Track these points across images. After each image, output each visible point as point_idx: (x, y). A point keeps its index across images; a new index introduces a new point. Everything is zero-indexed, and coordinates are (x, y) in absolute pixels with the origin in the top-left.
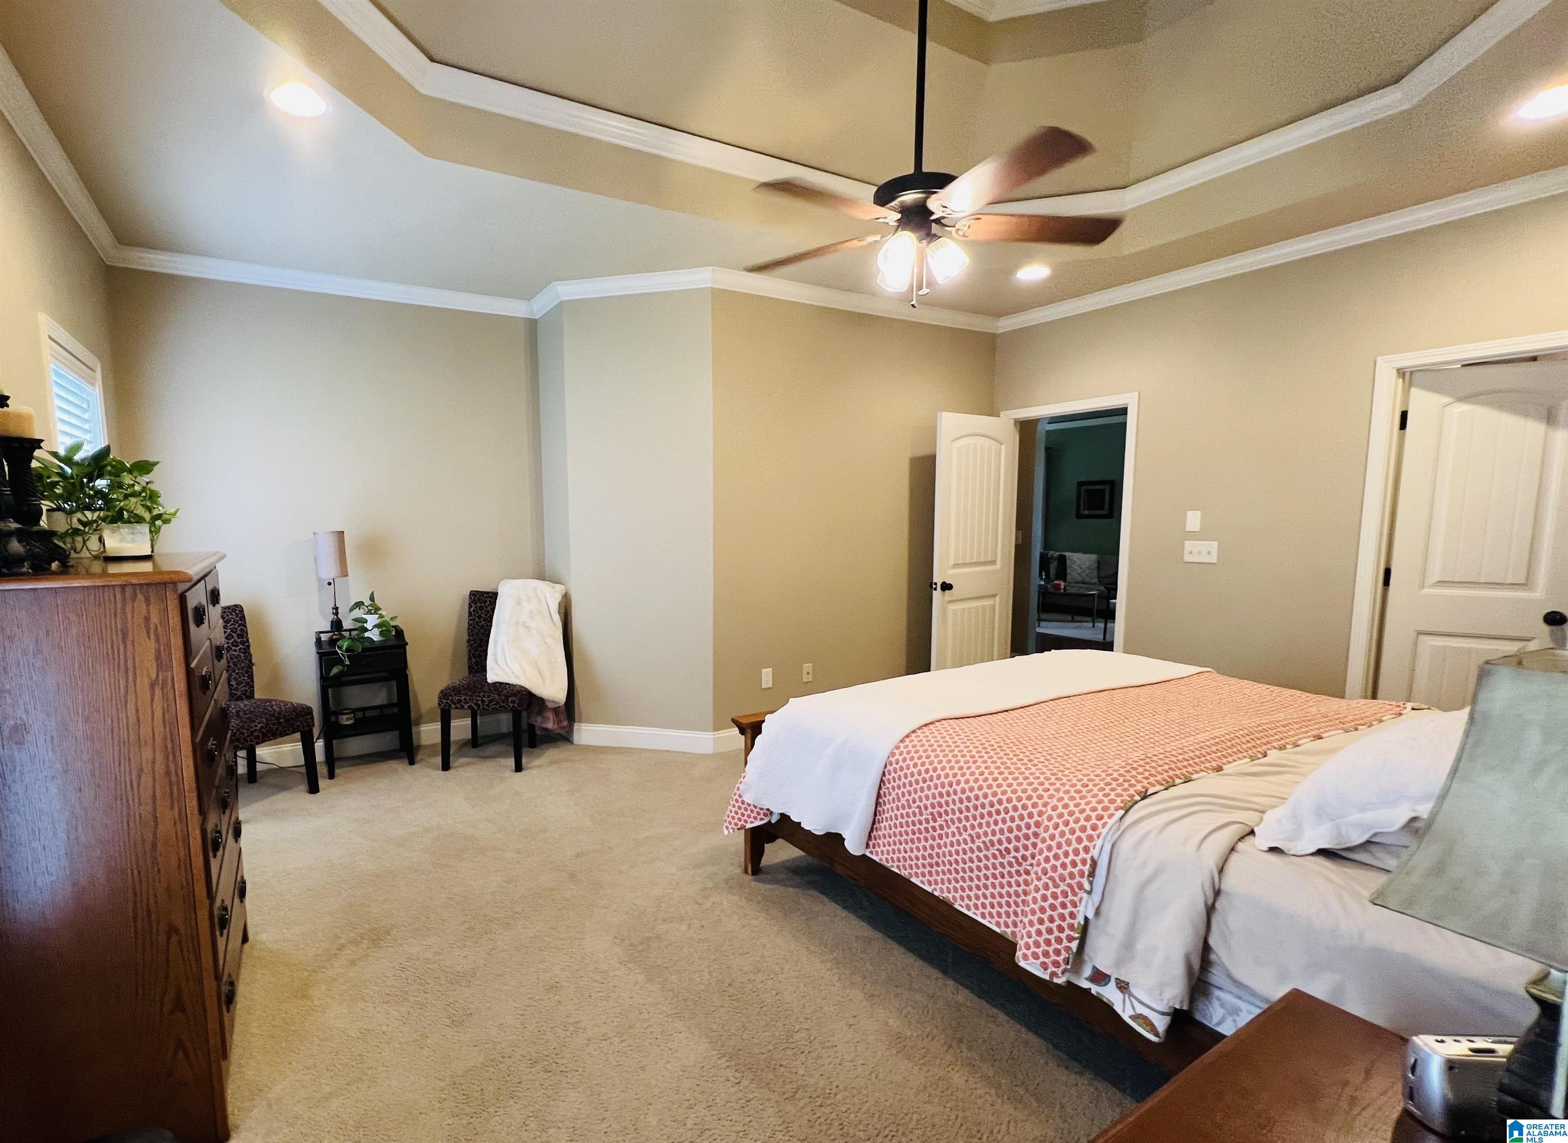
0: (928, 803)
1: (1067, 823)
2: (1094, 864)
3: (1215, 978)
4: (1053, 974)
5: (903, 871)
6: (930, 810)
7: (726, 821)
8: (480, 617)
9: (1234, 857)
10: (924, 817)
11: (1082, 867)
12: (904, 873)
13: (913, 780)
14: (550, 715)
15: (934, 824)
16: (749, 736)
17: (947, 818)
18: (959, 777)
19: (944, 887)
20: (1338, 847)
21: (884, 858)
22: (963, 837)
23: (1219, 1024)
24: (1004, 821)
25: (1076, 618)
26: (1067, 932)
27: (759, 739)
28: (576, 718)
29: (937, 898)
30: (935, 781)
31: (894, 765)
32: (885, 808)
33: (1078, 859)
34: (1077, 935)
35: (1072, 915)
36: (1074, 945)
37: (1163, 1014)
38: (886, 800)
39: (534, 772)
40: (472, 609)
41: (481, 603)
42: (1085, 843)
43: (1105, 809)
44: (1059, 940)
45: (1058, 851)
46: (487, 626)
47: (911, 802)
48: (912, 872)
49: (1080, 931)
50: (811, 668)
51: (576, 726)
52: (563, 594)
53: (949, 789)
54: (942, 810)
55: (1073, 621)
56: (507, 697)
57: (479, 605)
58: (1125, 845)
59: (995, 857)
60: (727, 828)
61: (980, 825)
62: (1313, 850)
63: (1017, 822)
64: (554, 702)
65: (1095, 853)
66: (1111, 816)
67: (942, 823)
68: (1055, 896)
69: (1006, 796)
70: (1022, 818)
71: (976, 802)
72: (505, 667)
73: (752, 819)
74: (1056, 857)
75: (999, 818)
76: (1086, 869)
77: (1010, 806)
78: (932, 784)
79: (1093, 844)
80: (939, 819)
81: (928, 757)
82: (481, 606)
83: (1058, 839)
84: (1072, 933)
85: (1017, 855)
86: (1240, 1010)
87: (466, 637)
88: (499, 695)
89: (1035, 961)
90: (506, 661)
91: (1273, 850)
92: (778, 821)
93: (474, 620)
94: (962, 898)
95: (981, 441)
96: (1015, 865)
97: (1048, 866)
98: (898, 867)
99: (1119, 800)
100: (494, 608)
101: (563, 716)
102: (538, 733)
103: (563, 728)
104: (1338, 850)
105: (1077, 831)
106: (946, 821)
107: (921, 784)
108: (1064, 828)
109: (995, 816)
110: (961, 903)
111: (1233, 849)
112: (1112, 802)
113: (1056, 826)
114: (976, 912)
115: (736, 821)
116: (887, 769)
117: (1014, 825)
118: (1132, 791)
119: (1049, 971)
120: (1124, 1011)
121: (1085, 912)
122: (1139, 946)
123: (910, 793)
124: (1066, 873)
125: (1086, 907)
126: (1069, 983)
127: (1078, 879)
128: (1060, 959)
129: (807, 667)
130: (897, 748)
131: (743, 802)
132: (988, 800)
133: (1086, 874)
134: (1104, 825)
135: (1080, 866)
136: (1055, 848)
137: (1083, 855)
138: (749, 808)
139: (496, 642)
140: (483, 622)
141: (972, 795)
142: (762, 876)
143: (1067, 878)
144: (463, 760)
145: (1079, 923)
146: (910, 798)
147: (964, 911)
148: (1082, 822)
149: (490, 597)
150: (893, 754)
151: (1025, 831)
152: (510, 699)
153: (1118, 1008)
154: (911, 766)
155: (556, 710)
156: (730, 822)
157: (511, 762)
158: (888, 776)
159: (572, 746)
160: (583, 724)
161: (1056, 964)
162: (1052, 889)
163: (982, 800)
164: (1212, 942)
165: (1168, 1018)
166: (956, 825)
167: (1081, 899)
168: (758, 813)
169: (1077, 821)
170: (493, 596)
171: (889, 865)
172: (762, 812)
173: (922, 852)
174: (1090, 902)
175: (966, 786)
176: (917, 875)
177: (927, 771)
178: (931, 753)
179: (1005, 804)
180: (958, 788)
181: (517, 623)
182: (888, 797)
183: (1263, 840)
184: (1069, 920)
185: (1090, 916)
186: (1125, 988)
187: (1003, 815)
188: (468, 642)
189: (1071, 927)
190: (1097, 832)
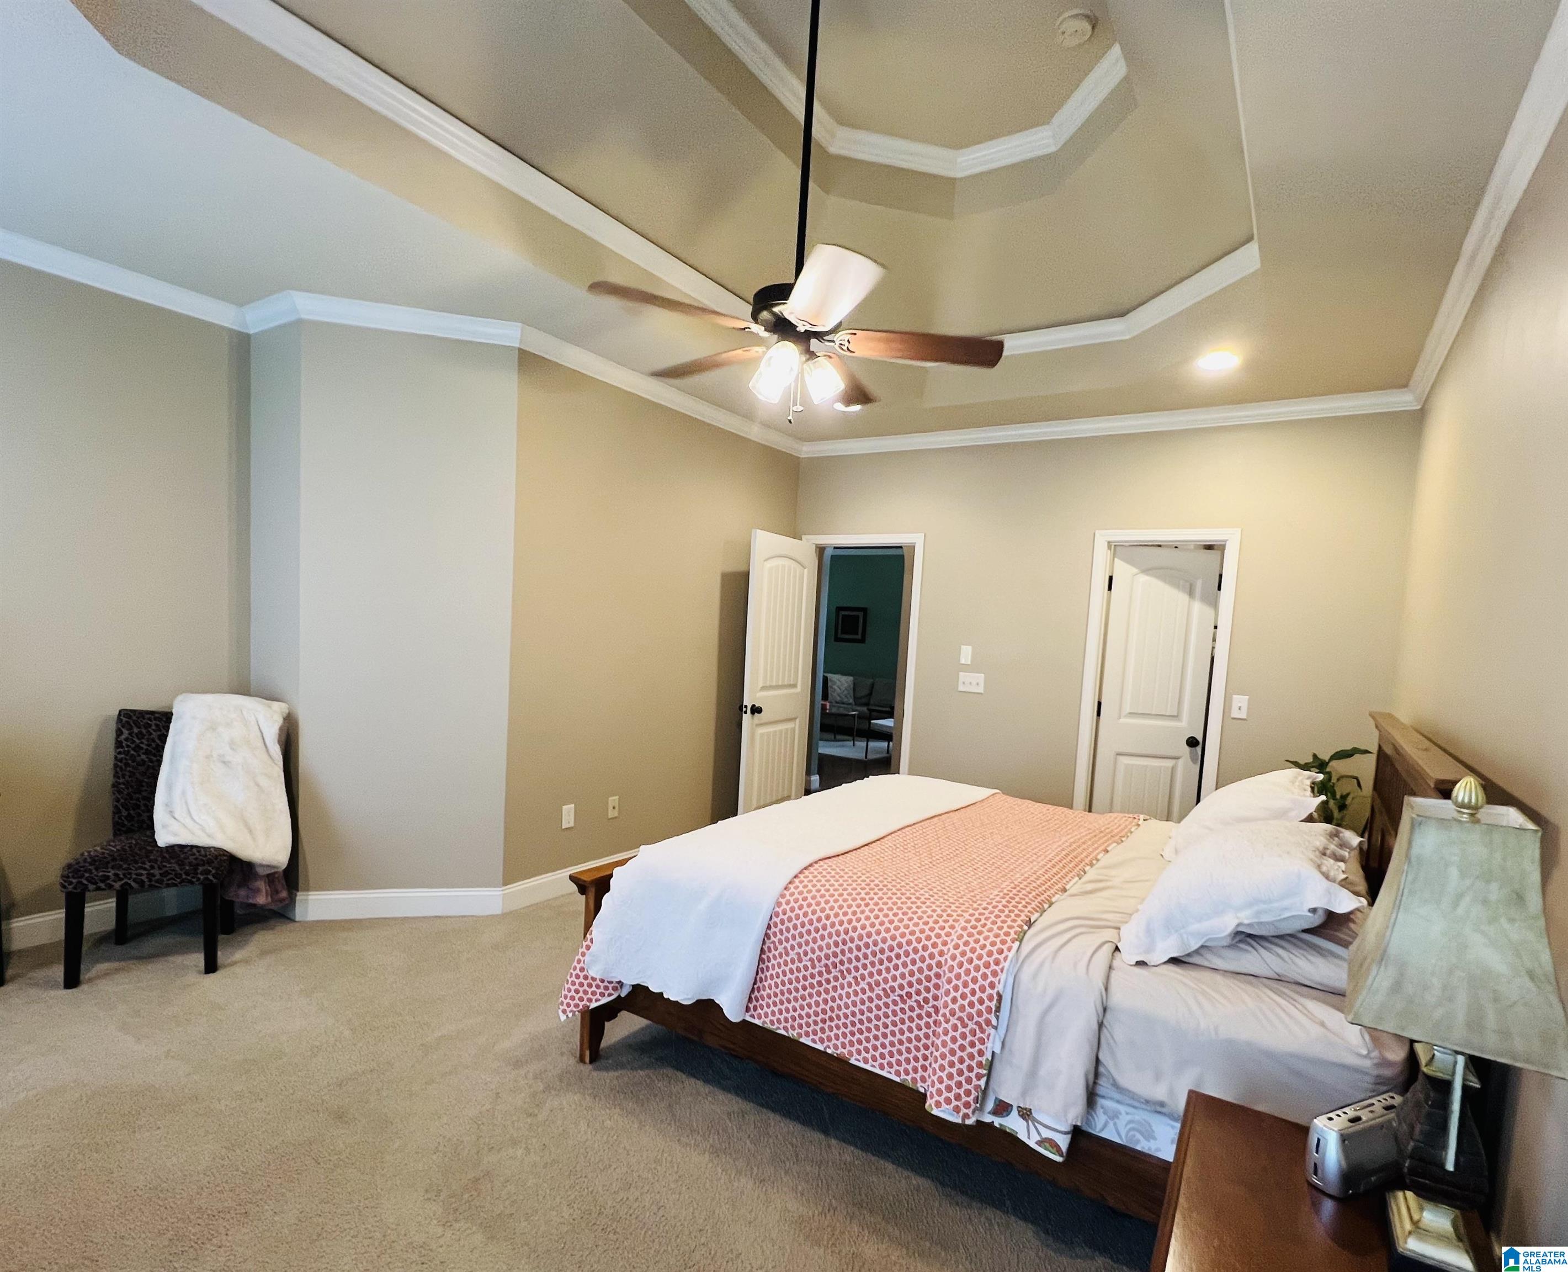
0: (822, 955)
1: (970, 961)
2: (1000, 997)
3: (1101, 1088)
4: (966, 1116)
5: (791, 1031)
6: (824, 961)
7: (562, 1003)
8: (138, 748)
9: (1114, 974)
10: (817, 970)
11: (989, 1004)
12: (793, 1034)
13: (804, 930)
14: (261, 885)
15: (828, 976)
16: (592, 894)
17: (842, 968)
18: (854, 923)
19: (839, 1043)
20: (1181, 955)
21: (768, 1020)
22: (860, 986)
23: (1102, 1130)
24: (905, 965)
25: (838, 737)
26: (976, 1070)
27: (606, 899)
28: (300, 884)
29: (831, 1056)
30: (829, 929)
31: (781, 916)
32: (770, 965)
33: (984, 996)
34: (985, 1072)
35: (981, 1053)
36: (982, 1083)
37: (1066, 1133)
38: (771, 955)
39: (238, 970)
40: (123, 737)
41: (139, 727)
42: (991, 979)
43: (1004, 942)
44: (969, 1081)
45: (965, 990)
46: (151, 761)
47: (802, 955)
48: (802, 1032)
49: (987, 1068)
50: (617, 802)
51: (300, 896)
52: (285, 715)
53: (845, 936)
54: (837, 961)
55: (835, 740)
56: (195, 867)
57: (136, 730)
58: (1025, 976)
59: (895, 1003)
60: (564, 1012)
61: (879, 972)
62: (1166, 959)
63: (919, 964)
64: (268, 866)
65: (999, 988)
66: (1009, 949)
67: (836, 974)
68: (964, 1036)
69: (905, 939)
70: (923, 960)
71: (874, 948)
72: (188, 821)
73: (598, 996)
74: (964, 996)
75: (899, 962)
76: (993, 1005)
77: (910, 949)
78: (826, 933)
79: (998, 978)
80: (833, 970)
81: (818, 904)
82: (141, 733)
83: (964, 977)
84: (980, 1071)
85: (918, 998)
86: (1120, 1114)
87: (109, 778)
88: (181, 864)
89: (948, 1107)
90: (189, 813)
91: (1141, 964)
92: (629, 994)
93: (127, 753)
94: (859, 1052)
95: (786, 562)
96: (916, 1008)
97: (956, 1007)
98: (785, 1028)
99: (1012, 931)
100: (166, 736)
101: (281, 884)
102: (239, 911)
103: (282, 900)
104: (1183, 956)
105: (982, 967)
106: (842, 972)
107: (814, 934)
108: (969, 966)
109: (895, 961)
110: (858, 1057)
111: (1110, 967)
112: (1007, 934)
113: (961, 965)
114: (874, 1063)
115: (577, 1001)
116: (773, 921)
117: (915, 968)
118: (1019, 922)
119: (961, 1114)
120: (1029, 1138)
121: (993, 1047)
122: (1042, 1072)
123: (800, 946)
124: (973, 1011)
125: (994, 1043)
126: (978, 1122)
127: (985, 1015)
128: (971, 1099)
129: (613, 800)
130: (783, 896)
131: (586, 977)
132: (887, 944)
133: (994, 1009)
134: (1005, 959)
135: (987, 1003)
136: (961, 987)
137: (989, 991)
138: (594, 984)
139: (170, 787)
140: (144, 757)
141: (870, 941)
142: (603, 1062)
143: (975, 1016)
144: (103, 967)
145: (987, 1059)
146: (801, 951)
147: (862, 1065)
148: (985, 958)
149: (155, 719)
150: (779, 904)
151: (926, 972)
152: (201, 869)
153: (1022, 1136)
154: (801, 916)
155: (271, 878)
156: (568, 1005)
157: (199, 959)
158: (773, 929)
159: (291, 926)
160: (310, 893)
161: (967, 1105)
162: (961, 1030)
163: (881, 945)
164: (1101, 1057)
165: (1069, 1136)
166: (852, 975)
167: (989, 1035)
168: (606, 988)
169: (980, 958)
170: (165, 718)
171: (774, 1027)
172: (610, 986)
173: (814, 1008)
174: (997, 1036)
175: (864, 933)
176: (807, 1034)
177: (819, 920)
178: (820, 899)
179: (905, 947)
180: (855, 935)
181: (208, 757)
182: (773, 952)
183: (1129, 956)
184: (977, 1058)
185: (997, 1051)
186: (1028, 1115)
187: (903, 958)
188: (113, 786)
189: (980, 1065)
190: (1001, 966)
